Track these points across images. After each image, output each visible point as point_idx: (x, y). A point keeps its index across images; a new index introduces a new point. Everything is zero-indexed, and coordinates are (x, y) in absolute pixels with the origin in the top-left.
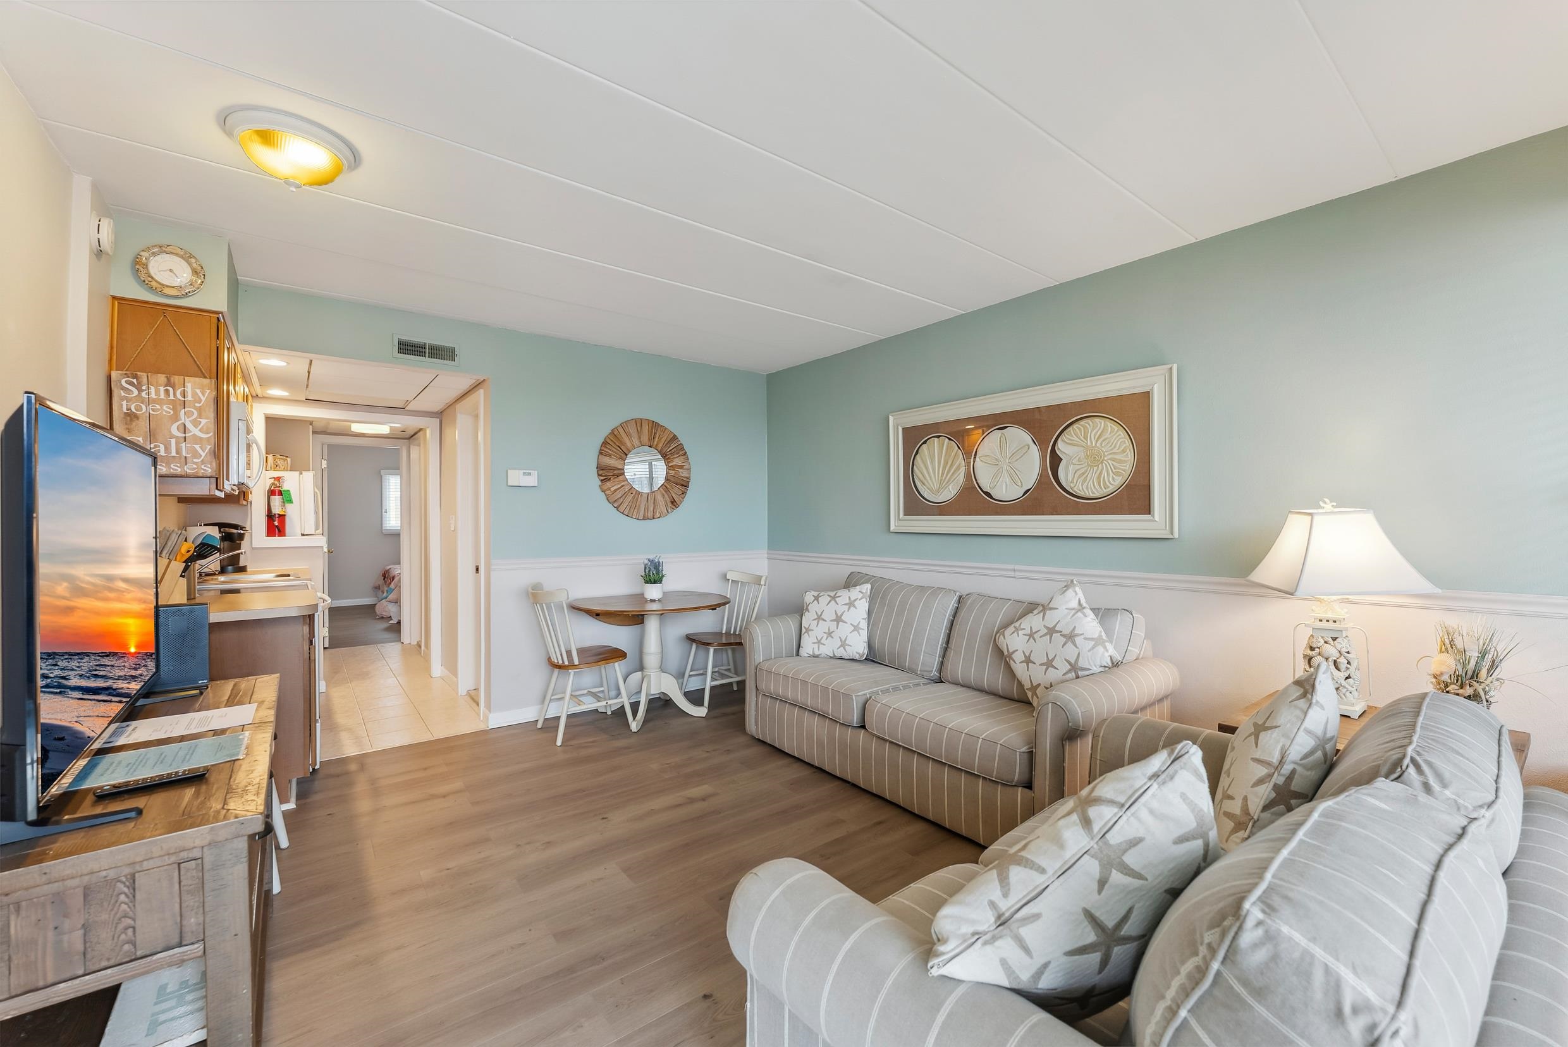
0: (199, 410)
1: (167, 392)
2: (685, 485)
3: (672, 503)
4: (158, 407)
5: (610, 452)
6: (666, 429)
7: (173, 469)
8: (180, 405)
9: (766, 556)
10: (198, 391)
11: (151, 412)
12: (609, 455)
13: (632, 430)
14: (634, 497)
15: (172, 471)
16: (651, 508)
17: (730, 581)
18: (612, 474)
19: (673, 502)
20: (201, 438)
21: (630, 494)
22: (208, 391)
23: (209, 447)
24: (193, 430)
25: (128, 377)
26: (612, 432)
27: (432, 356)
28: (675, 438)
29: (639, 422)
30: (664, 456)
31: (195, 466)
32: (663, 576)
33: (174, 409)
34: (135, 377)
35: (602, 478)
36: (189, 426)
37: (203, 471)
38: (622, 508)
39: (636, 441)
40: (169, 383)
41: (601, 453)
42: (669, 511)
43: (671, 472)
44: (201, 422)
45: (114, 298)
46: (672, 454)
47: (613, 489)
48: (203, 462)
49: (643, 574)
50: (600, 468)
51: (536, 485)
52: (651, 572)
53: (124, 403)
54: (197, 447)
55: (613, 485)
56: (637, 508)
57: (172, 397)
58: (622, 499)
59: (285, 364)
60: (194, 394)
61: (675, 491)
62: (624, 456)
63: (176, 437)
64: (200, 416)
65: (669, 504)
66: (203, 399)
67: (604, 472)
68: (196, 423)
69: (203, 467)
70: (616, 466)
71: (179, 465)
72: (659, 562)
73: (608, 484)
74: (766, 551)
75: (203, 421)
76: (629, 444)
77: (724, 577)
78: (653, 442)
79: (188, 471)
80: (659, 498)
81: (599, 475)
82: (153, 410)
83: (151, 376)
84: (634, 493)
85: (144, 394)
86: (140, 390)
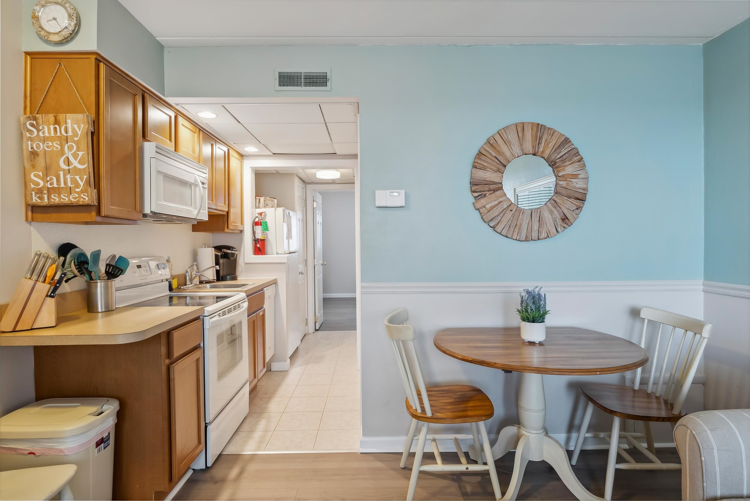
0: (77, 143)
1: (55, 129)
2: (581, 198)
3: (563, 220)
4: (51, 144)
5: (485, 164)
6: (554, 132)
7: (63, 199)
8: (64, 140)
9: (702, 287)
10: (75, 126)
11: (46, 149)
12: (484, 168)
13: (512, 137)
14: (513, 216)
15: (62, 200)
16: (536, 227)
17: (646, 321)
18: (487, 189)
19: (565, 219)
20: (80, 169)
21: (509, 211)
22: (82, 125)
23: (85, 177)
24: (75, 163)
25: (30, 120)
26: (488, 142)
27: (307, 84)
28: (567, 141)
29: (520, 127)
30: (553, 164)
31: (77, 195)
32: (545, 313)
33: (61, 145)
34: (35, 119)
35: (476, 194)
36: (71, 159)
37: (82, 200)
38: (499, 229)
39: (517, 150)
40: (57, 122)
41: (474, 167)
42: (559, 230)
43: (561, 183)
44: (79, 154)
45: (27, 53)
46: (564, 161)
47: (488, 206)
48: (82, 192)
49: (520, 308)
50: (474, 183)
51: (404, 205)
52: (529, 308)
53: (29, 143)
54: (77, 177)
55: (489, 202)
56: (517, 227)
57: (59, 134)
58: (499, 218)
59: (214, 116)
60: (73, 130)
61: (568, 205)
62: (501, 167)
63: (64, 170)
64: (78, 149)
65: (559, 222)
66: (79, 133)
67: (478, 187)
68: (75, 156)
69: (82, 195)
70: (492, 180)
71: (66, 195)
72: (539, 295)
73: (483, 201)
74: (701, 281)
75: (80, 153)
76: (508, 154)
77: (635, 313)
78: (538, 148)
79: (73, 200)
80: (546, 215)
81: (473, 192)
82: (48, 147)
83: (44, 116)
84: (514, 210)
85: (41, 134)
86: (38, 130)
